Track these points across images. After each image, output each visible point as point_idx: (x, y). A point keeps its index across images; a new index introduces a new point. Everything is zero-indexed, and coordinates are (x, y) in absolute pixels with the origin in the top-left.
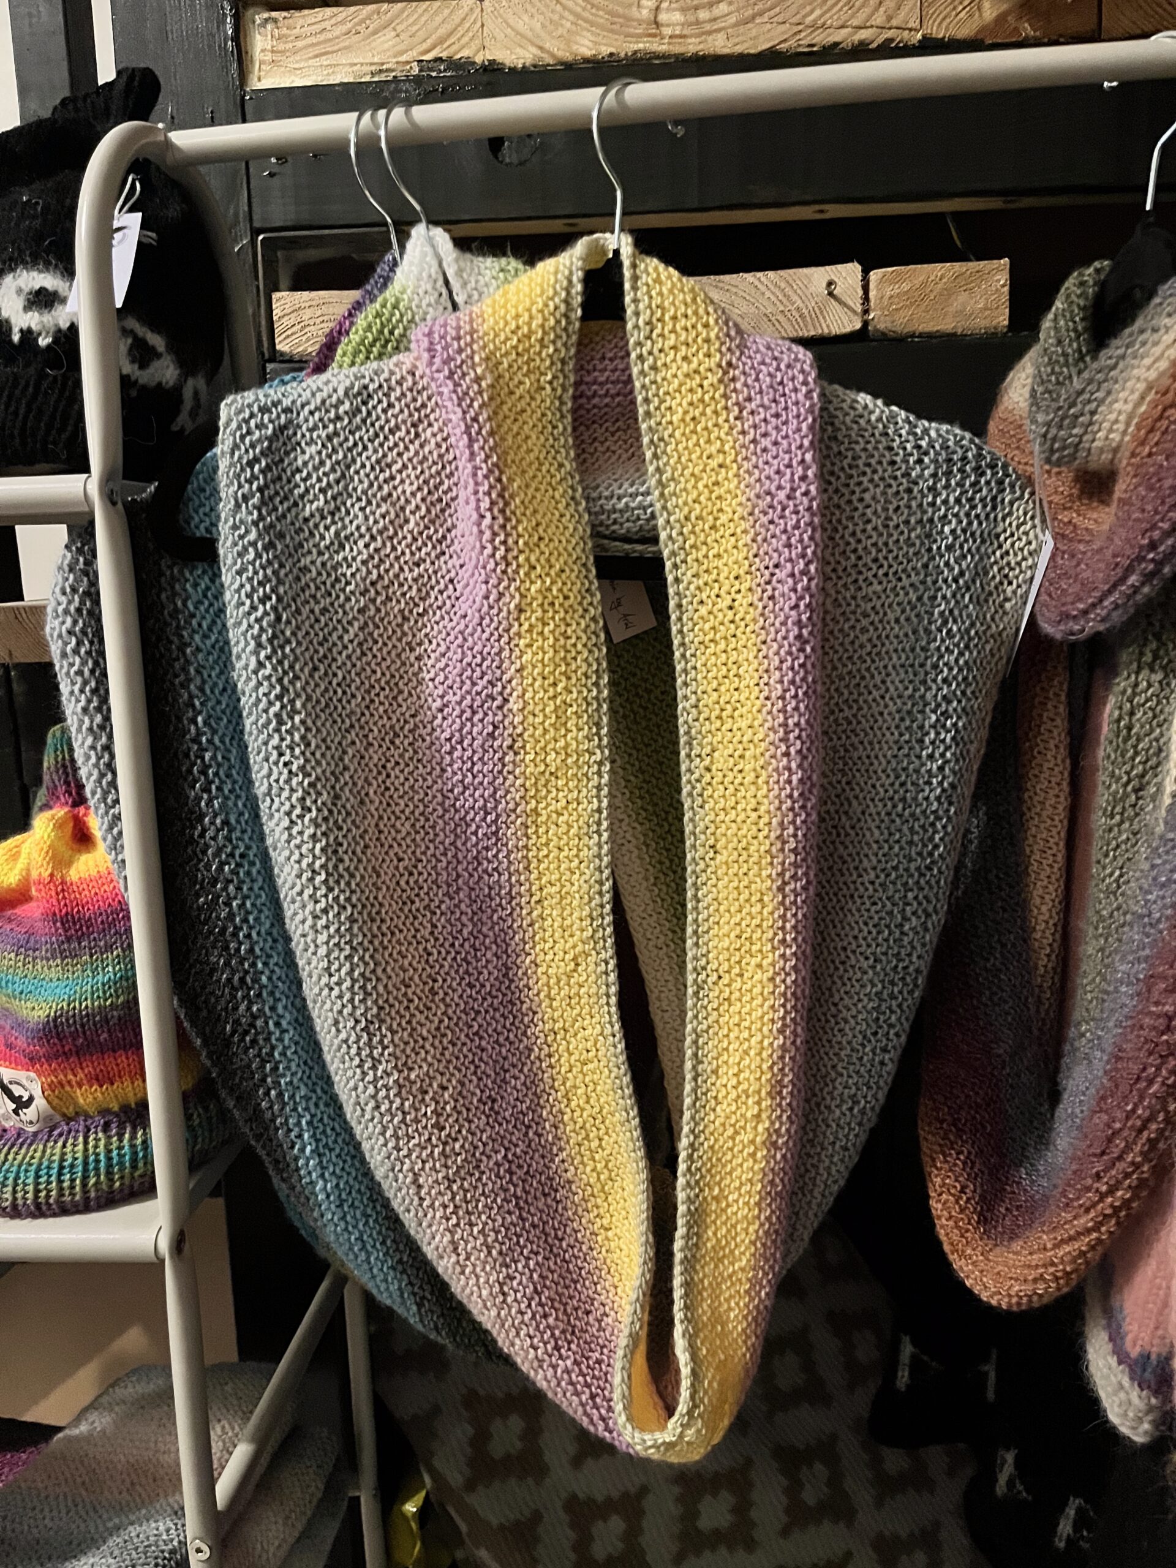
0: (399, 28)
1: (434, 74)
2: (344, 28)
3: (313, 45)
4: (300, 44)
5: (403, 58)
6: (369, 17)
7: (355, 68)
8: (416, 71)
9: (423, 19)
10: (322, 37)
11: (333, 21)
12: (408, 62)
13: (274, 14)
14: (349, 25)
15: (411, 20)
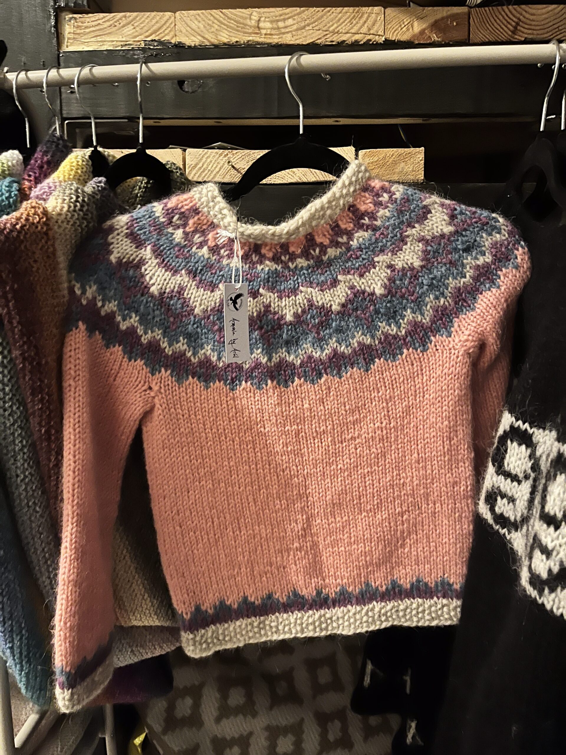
1: (152, 47)
8: (143, 45)
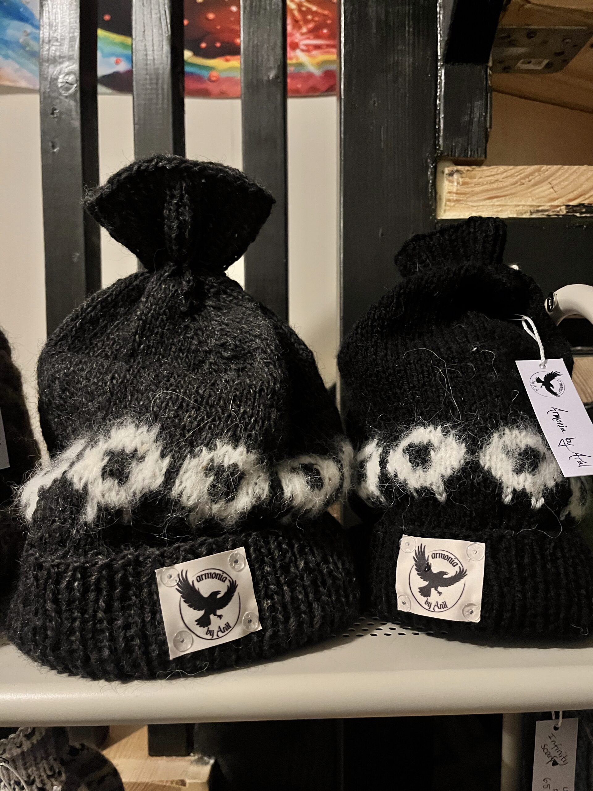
0: (554, 182)
2: (512, 180)
3: (488, 191)
4: (477, 189)
5: (556, 203)
6: (532, 174)
7: (518, 208)
9: (573, 177)
10: (495, 186)
11: (505, 175)
12: (558, 206)
13: (459, 168)
14: (516, 179)
15: (562, 178)
